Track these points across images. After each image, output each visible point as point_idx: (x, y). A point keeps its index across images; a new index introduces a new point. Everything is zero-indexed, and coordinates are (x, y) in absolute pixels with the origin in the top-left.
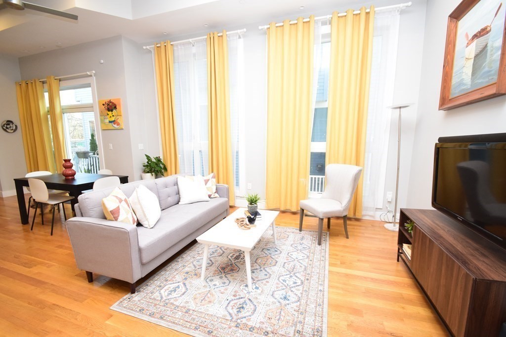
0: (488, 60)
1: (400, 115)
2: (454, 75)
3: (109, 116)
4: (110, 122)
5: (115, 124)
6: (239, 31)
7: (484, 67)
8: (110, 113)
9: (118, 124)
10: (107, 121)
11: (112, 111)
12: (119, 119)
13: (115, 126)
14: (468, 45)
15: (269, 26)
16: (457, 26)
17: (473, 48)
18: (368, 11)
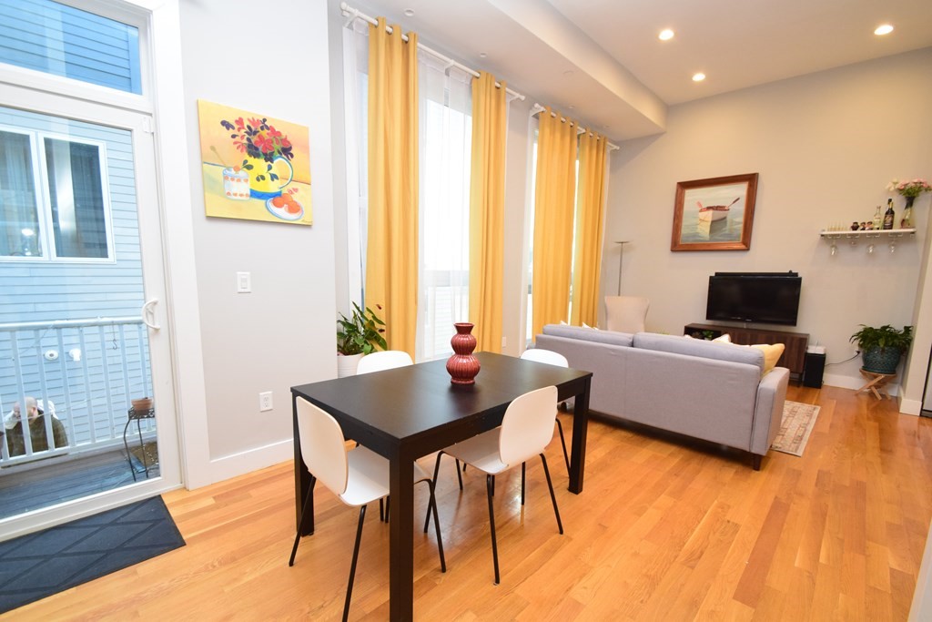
1: (622, 249)
3: (253, 174)
4: (254, 194)
5: (278, 205)
8: (260, 165)
9: (294, 208)
10: (244, 188)
11: (269, 158)
12: (301, 192)
13: (282, 213)
14: (701, 211)
15: (545, 110)
16: (684, 193)
17: (709, 216)
18: (604, 141)
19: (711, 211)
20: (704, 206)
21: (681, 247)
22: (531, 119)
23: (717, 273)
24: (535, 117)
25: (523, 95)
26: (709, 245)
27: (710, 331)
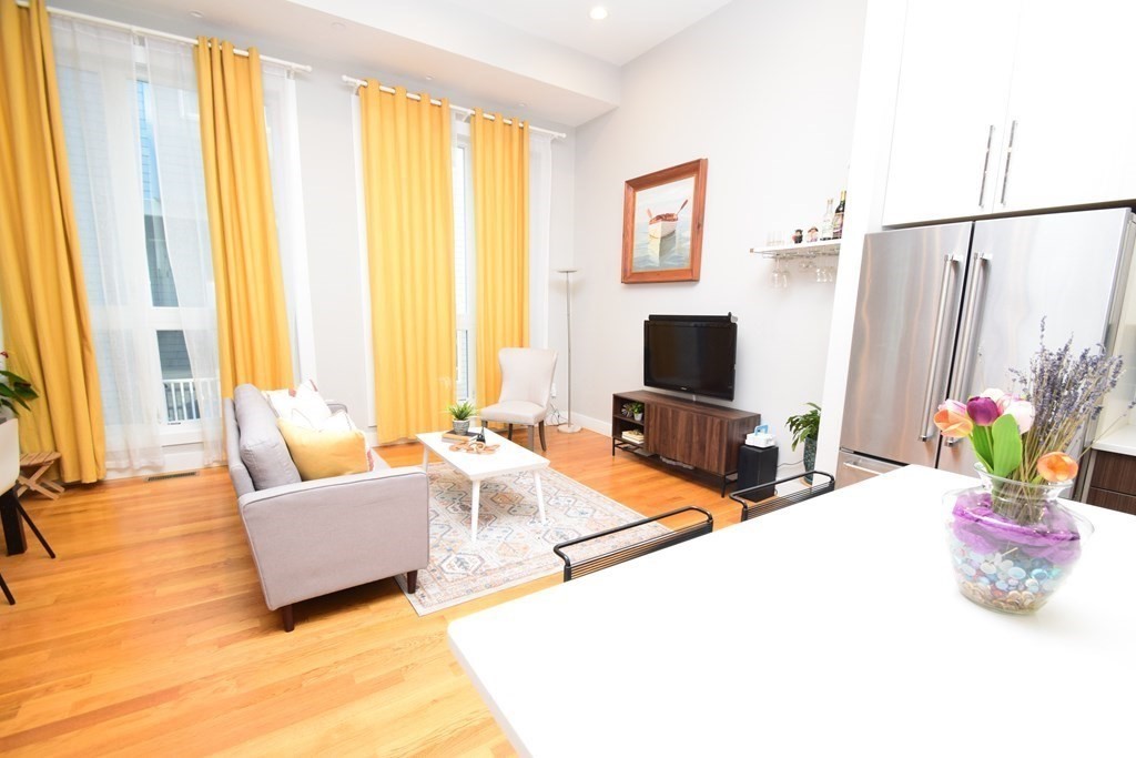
1: (568, 281)
6: (294, 65)
14: (651, 223)
15: (365, 84)
16: (634, 197)
17: (658, 229)
18: (521, 125)
19: (660, 223)
20: (654, 216)
21: (634, 277)
22: (353, 96)
23: (651, 317)
24: (357, 94)
25: (306, 64)
26: (658, 273)
27: (639, 403)
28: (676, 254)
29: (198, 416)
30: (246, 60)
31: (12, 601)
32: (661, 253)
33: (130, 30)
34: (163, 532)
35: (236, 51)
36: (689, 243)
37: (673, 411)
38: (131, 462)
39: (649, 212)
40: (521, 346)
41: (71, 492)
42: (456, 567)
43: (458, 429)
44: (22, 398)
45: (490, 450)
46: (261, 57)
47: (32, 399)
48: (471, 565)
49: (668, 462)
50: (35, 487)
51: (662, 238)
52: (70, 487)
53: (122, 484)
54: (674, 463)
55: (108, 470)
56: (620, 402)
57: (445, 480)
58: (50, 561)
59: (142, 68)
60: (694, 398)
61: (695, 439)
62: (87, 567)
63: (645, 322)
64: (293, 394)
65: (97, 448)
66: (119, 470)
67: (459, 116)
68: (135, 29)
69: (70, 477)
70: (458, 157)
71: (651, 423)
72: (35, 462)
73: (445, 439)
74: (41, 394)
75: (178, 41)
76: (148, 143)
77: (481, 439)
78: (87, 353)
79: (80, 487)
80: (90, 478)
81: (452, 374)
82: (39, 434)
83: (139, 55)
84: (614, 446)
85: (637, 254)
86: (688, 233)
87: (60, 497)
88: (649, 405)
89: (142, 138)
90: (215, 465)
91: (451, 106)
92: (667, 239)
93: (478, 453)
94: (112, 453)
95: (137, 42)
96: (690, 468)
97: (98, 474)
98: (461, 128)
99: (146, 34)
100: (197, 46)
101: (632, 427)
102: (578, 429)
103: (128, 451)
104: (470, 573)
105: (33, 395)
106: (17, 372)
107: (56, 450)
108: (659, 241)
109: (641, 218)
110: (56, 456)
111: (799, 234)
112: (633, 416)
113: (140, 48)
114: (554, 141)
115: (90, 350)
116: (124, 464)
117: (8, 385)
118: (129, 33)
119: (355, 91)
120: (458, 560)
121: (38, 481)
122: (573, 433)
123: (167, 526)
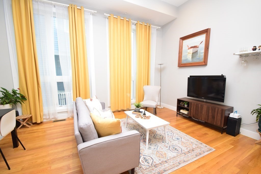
0: (198, 55)
1: (161, 67)
2: (182, 57)
6: (92, 11)
7: (197, 57)
14: (189, 49)
15: (110, 15)
16: (183, 42)
17: (191, 51)
18: (149, 25)
19: (192, 49)
20: (190, 47)
21: (182, 65)
22: (107, 20)
23: (190, 76)
24: (108, 19)
25: (95, 11)
26: (191, 64)
27: (186, 102)
28: (198, 57)
29: (66, 104)
30: (80, 10)
31: (9, 169)
32: (192, 58)
33: (52, 3)
34: (56, 141)
35: (78, 8)
36: (203, 54)
37: (201, 105)
38: (49, 117)
39: (188, 46)
40: (148, 85)
41: (34, 125)
42: (145, 162)
43: (137, 110)
44: (23, 101)
45: (148, 118)
46: (84, 9)
47: (26, 100)
48: (149, 161)
49: (195, 119)
50: (25, 124)
51: (193, 53)
52: (34, 124)
53: (47, 123)
54: (197, 120)
55: (44, 119)
56: (179, 101)
57: (131, 124)
58: (24, 151)
59: (54, 13)
60: (205, 100)
61: (210, 114)
62: (33, 154)
63: (188, 78)
64: (91, 100)
65: (41, 113)
66: (46, 119)
67: (133, 24)
68: (53, 2)
69: (34, 121)
70: (132, 34)
71: (192, 108)
72: (25, 118)
73: (133, 113)
74: (27, 99)
75: (64, 5)
76: (56, 34)
77: (144, 114)
78: (39, 88)
79: (36, 124)
80: (39, 121)
81: (130, 93)
82: (27, 110)
83: (54, 10)
84: (177, 114)
85: (183, 58)
86: (203, 51)
87: (31, 127)
88: (191, 103)
89: (54, 31)
90: (70, 117)
91: (132, 21)
92: (194, 54)
93: (145, 119)
94: (45, 114)
95: (54, 7)
96: (204, 122)
97: (41, 120)
98: (134, 27)
99: (56, 4)
100: (69, 7)
101: (184, 108)
102: (163, 107)
103: (49, 114)
104: (150, 165)
105: (25, 99)
106: (22, 93)
107: (31, 114)
108: (192, 54)
109: (185, 48)
110: (30, 116)
111: (255, 48)
112: (184, 105)
113: (54, 8)
114: (157, 30)
115: (40, 88)
116: (48, 117)
117: (20, 97)
118: (51, 4)
119: (107, 18)
120: (144, 158)
121: (26, 123)
122: (162, 109)
123: (57, 138)
